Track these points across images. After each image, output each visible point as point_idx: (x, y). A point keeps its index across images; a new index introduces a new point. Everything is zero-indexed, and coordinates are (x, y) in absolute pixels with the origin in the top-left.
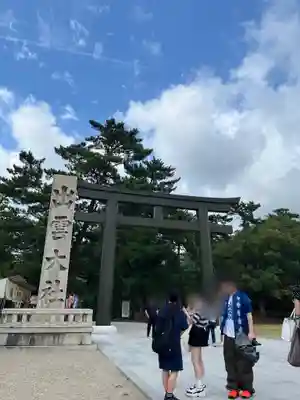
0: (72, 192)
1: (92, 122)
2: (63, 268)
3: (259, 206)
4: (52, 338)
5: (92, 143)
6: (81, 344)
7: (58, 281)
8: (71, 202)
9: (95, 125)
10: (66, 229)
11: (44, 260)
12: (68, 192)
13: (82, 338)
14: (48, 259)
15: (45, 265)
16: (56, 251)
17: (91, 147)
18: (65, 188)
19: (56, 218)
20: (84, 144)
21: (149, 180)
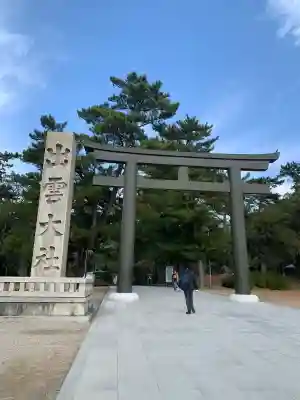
0: (68, 150)
1: (112, 79)
2: (58, 234)
4: (40, 308)
5: (115, 103)
6: (73, 315)
7: (52, 248)
8: (66, 161)
9: (115, 81)
10: (62, 191)
11: (38, 225)
12: (63, 151)
13: (75, 308)
14: (42, 224)
15: (39, 230)
16: (50, 215)
17: (114, 108)
18: (59, 146)
19: (50, 179)
20: (107, 105)
21: (185, 142)
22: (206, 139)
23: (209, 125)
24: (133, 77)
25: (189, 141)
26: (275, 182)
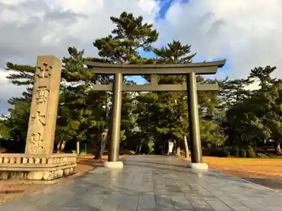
0: (51, 67)
1: (112, 18)
2: (43, 124)
3: (275, 68)
4: (22, 175)
5: (116, 35)
6: (43, 179)
7: (39, 134)
8: (50, 75)
9: (115, 20)
10: (46, 96)
11: (30, 118)
12: (48, 68)
13: (44, 174)
14: (33, 118)
16: (38, 112)
17: (116, 38)
18: (46, 65)
19: (39, 87)
20: (110, 36)
21: (173, 58)
22: (187, 55)
23: (189, 45)
25: (176, 57)
26: (247, 82)
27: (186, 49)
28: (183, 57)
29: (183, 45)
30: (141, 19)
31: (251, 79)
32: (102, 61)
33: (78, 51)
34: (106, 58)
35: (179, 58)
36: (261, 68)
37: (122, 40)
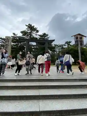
1: (26, 25)
3: (71, 42)
17: (27, 31)
20: (25, 30)
22: (48, 37)
24: (29, 24)
25: (45, 37)
26: (65, 45)
27: (47, 35)
28: (46, 37)
29: (46, 34)
30: (34, 26)
31: (66, 45)
32: (23, 37)
33: (16, 34)
34: (24, 36)
35: (45, 38)
36: (68, 42)
37: (29, 32)
